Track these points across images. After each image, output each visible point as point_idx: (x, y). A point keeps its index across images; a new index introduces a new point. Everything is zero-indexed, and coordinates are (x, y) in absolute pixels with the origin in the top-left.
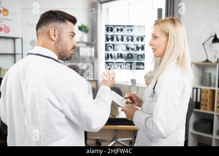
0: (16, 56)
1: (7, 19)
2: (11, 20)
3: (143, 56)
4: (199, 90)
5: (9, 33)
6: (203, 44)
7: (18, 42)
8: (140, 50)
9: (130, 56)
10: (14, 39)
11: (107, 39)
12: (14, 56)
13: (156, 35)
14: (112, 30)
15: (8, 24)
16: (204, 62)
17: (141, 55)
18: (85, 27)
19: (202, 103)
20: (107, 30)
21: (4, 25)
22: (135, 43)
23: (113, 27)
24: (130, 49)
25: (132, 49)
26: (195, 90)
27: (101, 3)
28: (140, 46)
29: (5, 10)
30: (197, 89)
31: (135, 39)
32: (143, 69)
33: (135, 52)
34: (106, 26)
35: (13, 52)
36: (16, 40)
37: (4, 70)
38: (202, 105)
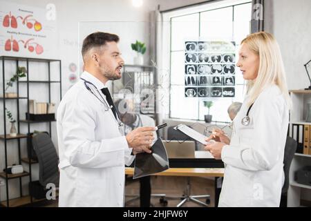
0: (51, 84)
1: (39, 36)
2: (45, 37)
3: (232, 80)
4: (301, 127)
5: (43, 54)
6: (305, 65)
7: (54, 65)
8: (229, 72)
9: (216, 80)
10: (48, 61)
11: (188, 59)
12: (48, 84)
13: (243, 54)
14: (193, 48)
15: (41, 41)
16: (306, 89)
17: (230, 79)
18: (142, 46)
19: (305, 144)
20: (188, 48)
21: (35, 43)
22: (223, 64)
23: (195, 44)
24: (217, 71)
25: (219, 72)
26: (295, 127)
27: (161, 12)
28: (228, 67)
29: (37, 23)
30: (298, 125)
31: (222, 59)
32: (233, 96)
33: (223, 75)
34: (186, 43)
35: (47, 80)
36: (51, 63)
37: (37, 103)
38: (306, 147)
